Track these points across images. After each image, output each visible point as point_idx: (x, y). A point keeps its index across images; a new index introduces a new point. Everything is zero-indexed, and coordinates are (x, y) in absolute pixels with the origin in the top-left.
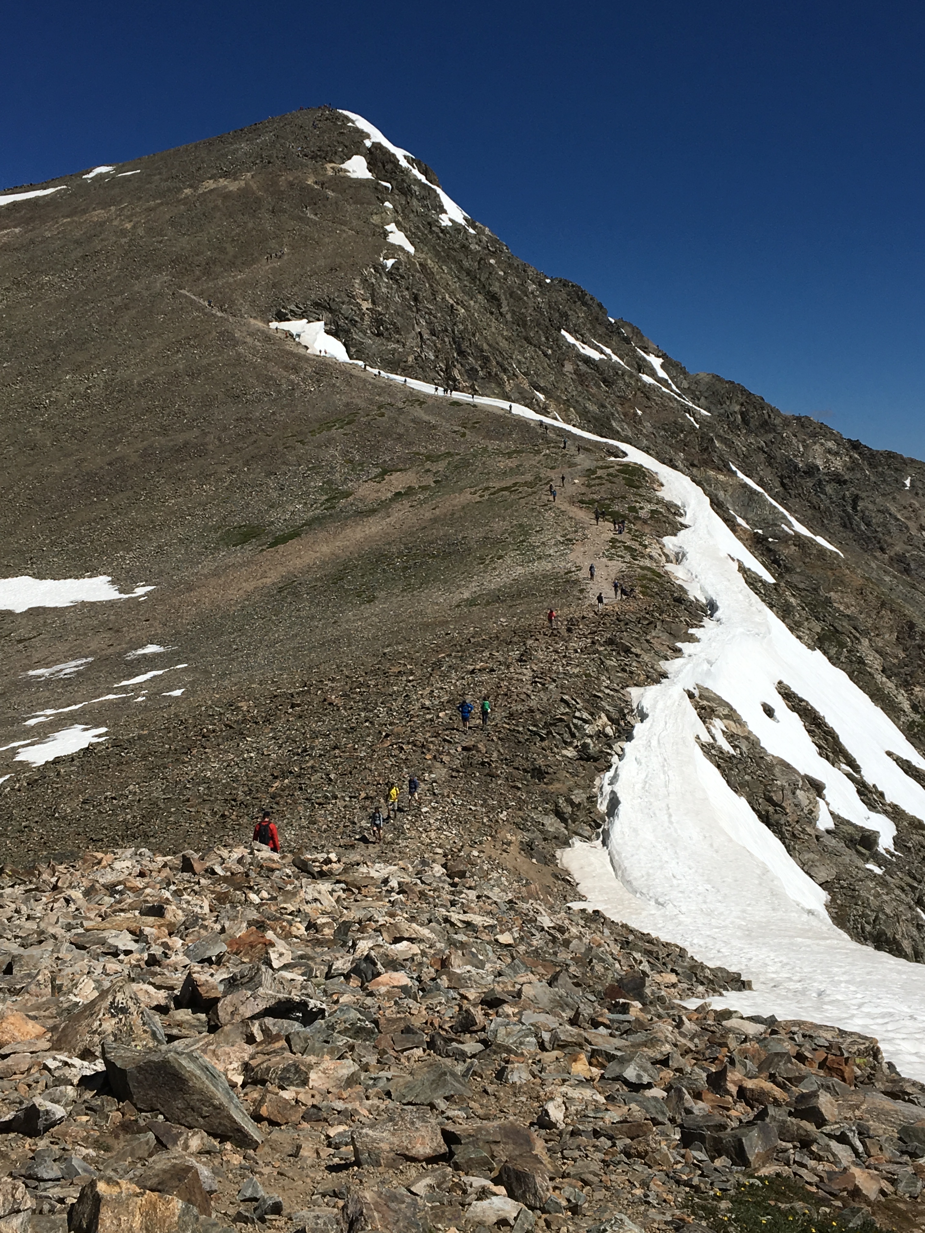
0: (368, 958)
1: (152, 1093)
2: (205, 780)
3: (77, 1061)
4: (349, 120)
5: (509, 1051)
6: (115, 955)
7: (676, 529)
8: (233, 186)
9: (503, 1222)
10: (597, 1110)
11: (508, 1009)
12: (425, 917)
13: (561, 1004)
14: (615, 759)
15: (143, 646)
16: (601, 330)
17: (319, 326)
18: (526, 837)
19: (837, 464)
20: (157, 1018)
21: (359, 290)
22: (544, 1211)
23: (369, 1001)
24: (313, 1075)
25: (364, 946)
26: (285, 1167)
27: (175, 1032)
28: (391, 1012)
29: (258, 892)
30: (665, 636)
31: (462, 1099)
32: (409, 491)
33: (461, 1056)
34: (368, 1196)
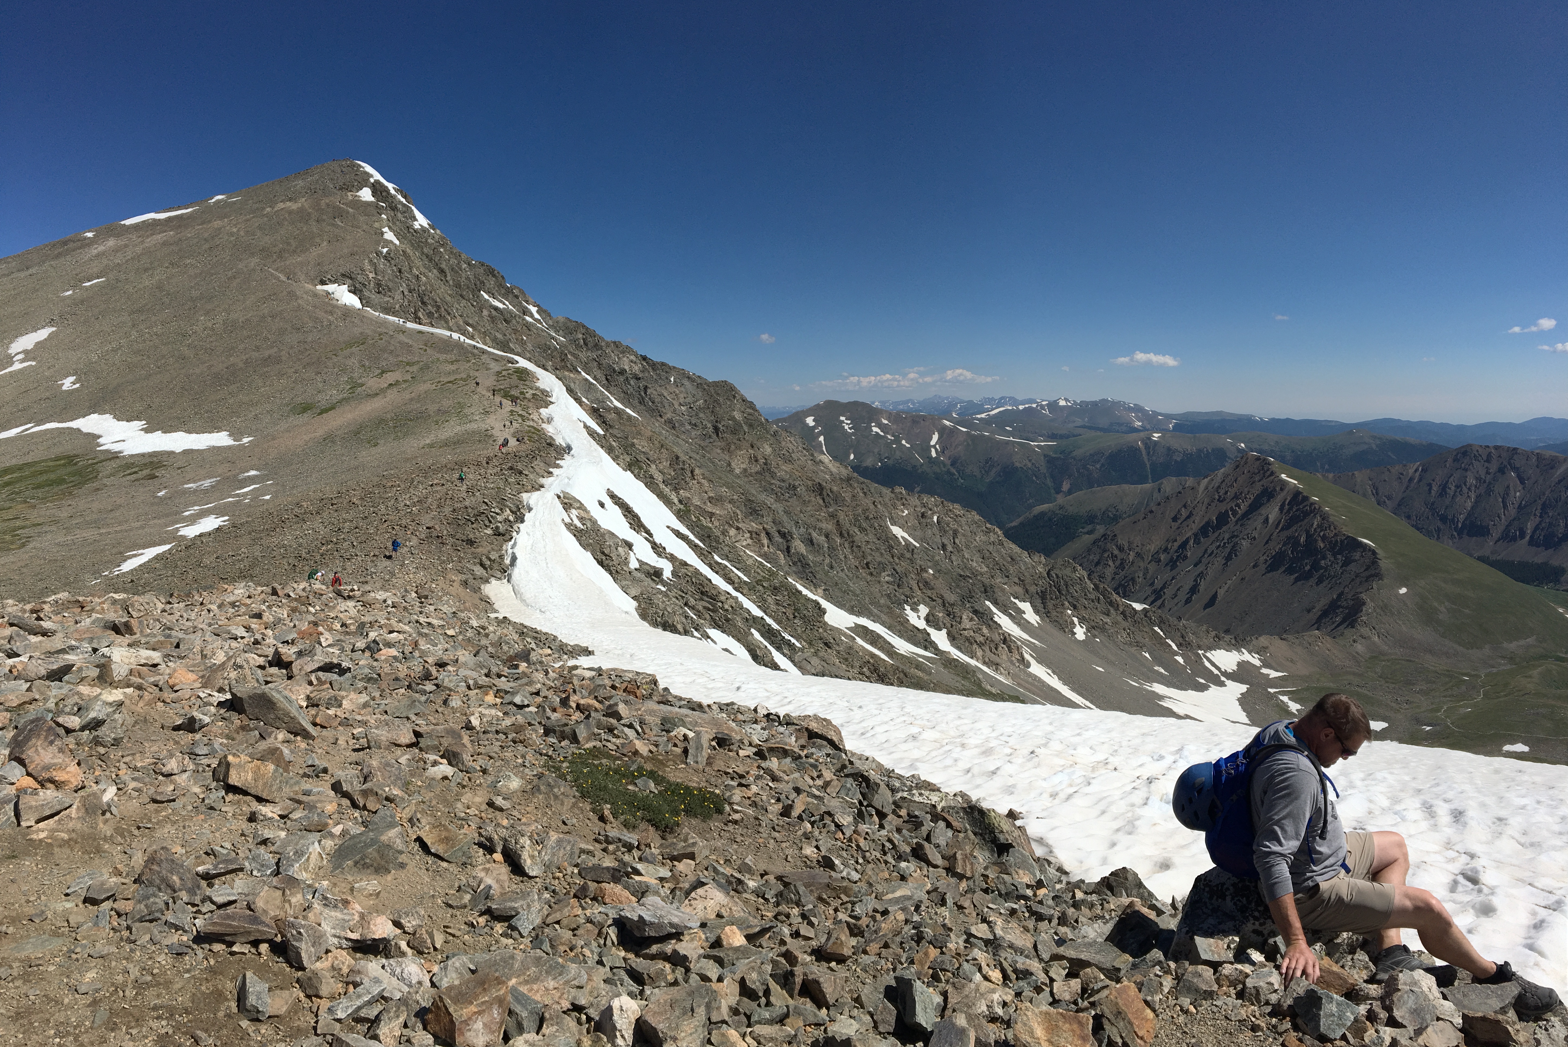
0: (374, 641)
1: (257, 710)
2: (284, 546)
3: (216, 694)
4: (360, 166)
5: (450, 690)
6: (236, 639)
7: (547, 404)
8: (294, 206)
9: (445, 778)
10: (498, 720)
11: (449, 668)
12: (406, 621)
13: (481, 666)
14: (514, 534)
15: (248, 471)
16: (503, 291)
17: (345, 287)
18: (464, 577)
19: (636, 368)
20: (259, 671)
21: (367, 266)
22: (467, 772)
23: (375, 664)
24: (344, 702)
25: (373, 635)
26: (329, 749)
27: (269, 679)
28: (387, 669)
29: (314, 607)
30: (542, 464)
31: (424, 714)
32: (397, 383)
33: (424, 692)
34: (375, 763)
